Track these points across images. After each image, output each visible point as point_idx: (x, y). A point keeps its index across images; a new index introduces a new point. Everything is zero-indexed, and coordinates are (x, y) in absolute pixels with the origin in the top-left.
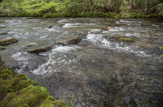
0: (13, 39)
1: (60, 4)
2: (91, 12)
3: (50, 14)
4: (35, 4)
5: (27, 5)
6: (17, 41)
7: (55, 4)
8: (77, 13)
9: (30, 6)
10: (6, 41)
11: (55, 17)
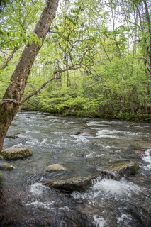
0: (25, 151)
1: (91, 100)
2: (133, 114)
3: (73, 111)
4: (57, 97)
5: (45, 98)
6: (31, 155)
7: (83, 100)
8: (111, 113)
9: (50, 100)
10: (14, 154)
11: (80, 116)
